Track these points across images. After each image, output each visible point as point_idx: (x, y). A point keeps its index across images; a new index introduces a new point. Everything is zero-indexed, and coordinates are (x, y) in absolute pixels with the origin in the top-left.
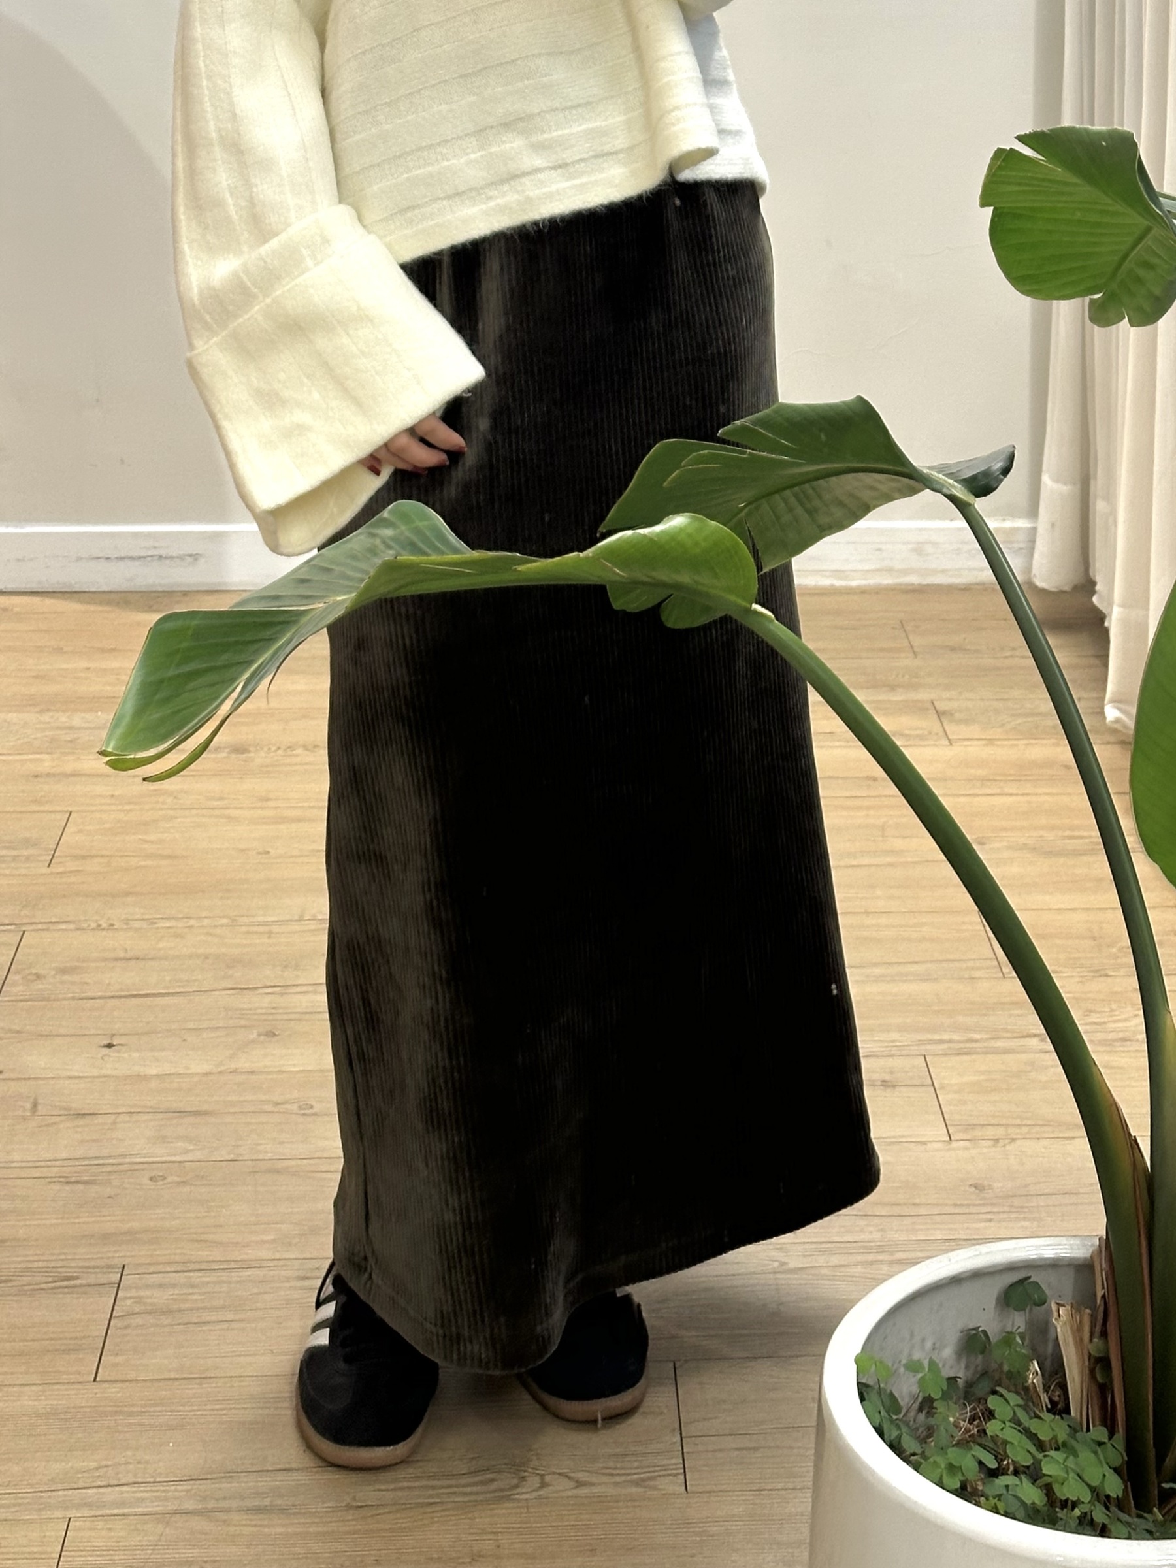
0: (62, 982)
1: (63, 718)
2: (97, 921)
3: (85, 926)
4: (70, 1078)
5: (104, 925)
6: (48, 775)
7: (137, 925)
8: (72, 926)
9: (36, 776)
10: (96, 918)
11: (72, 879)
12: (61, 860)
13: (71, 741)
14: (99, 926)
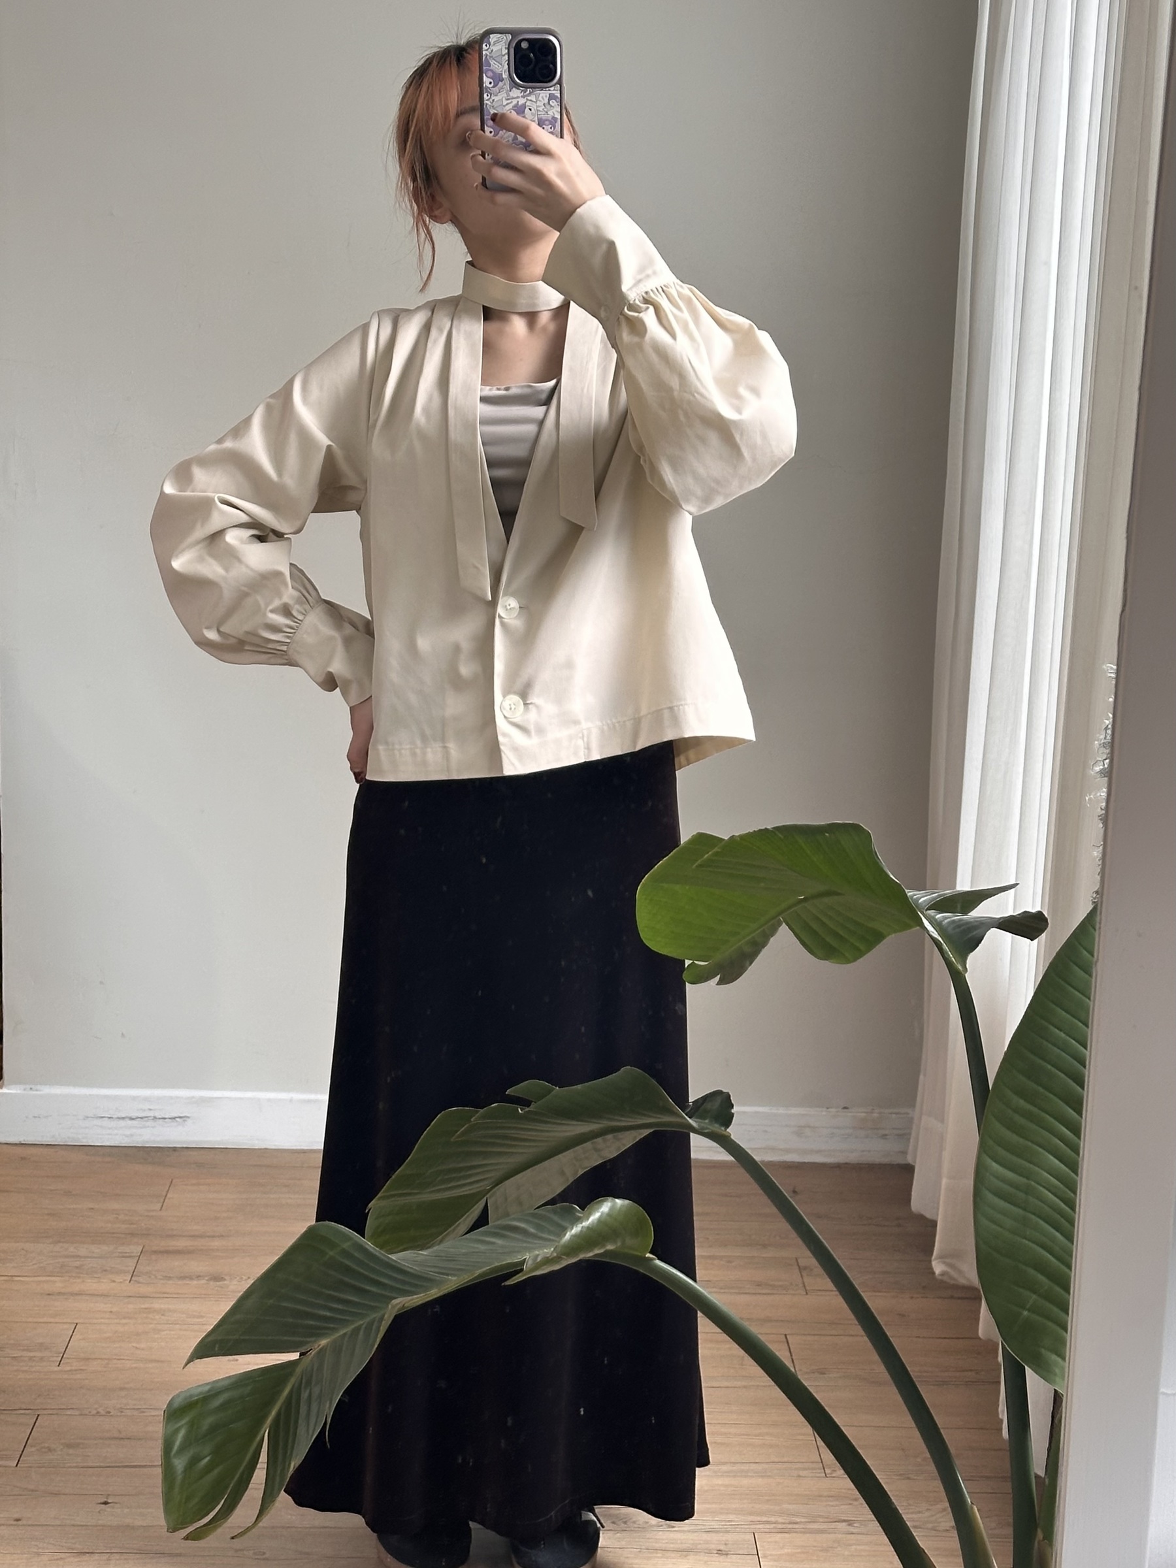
0: (68, 1455)
1: (71, 1249)
2: (96, 1409)
3: (87, 1412)
4: (73, 1525)
5: (103, 1413)
6: (59, 1294)
7: (129, 1413)
8: (77, 1413)
9: (49, 1294)
10: (96, 1406)
11: (78, 1376)
12: (68, 1361)
13: (77, 1267)
14: (98, 1412)
